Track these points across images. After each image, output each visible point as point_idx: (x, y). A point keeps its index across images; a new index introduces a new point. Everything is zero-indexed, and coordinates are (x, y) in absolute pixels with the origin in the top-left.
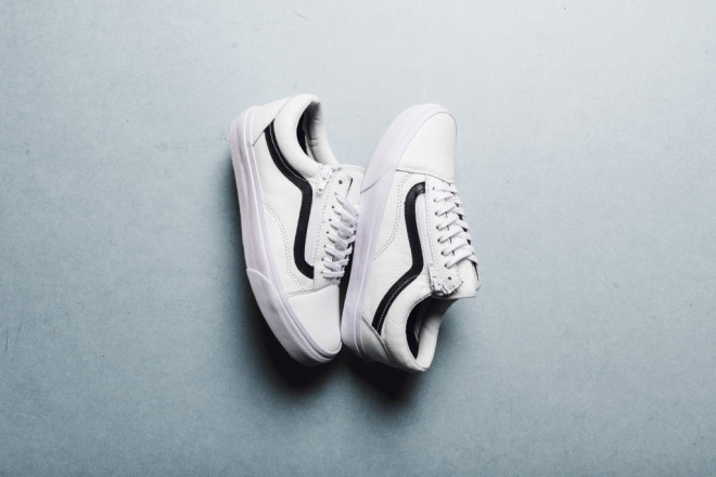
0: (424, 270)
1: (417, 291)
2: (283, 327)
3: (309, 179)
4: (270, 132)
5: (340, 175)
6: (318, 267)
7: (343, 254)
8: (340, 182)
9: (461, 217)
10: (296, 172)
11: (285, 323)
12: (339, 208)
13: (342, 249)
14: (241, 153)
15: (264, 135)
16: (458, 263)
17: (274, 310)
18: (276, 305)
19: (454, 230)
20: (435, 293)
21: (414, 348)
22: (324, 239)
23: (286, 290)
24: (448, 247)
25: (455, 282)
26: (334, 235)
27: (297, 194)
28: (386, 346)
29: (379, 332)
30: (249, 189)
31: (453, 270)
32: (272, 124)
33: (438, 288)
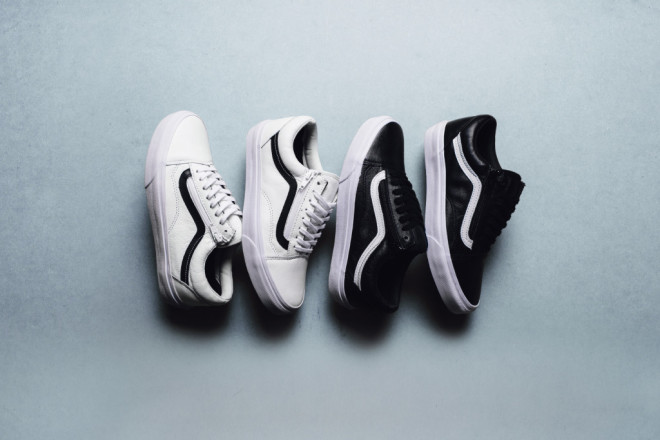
0: (207, 230)
1: (206, 245)
2: (259, 280)
3: (296, 178)
4: (274, 140)
5: (319, 178)
6: (293, 242)
7: (313, 236)
8: (319, 183)
9: (223, 186)
10: (288, 172)
11: (261, 276)
12: (314, 202)
13: (313, 233)
14: (253, 152)
15: (270, 142)
16: (228, 219)
17: (255, 267)
18: (258, 264)
19: (219, 197)
20: (218, 244)
21: (218, 289)
22: (300, 222)
23: (267, 254)
24: (218, 209)
25: (230, 232)
26: (307, 220)
27: (286, 187)
28: (195, 291)
29: (187, 283)
30: (254, 178)
31: (226, 225)
32: (277, 134)
33: (220, 240)
